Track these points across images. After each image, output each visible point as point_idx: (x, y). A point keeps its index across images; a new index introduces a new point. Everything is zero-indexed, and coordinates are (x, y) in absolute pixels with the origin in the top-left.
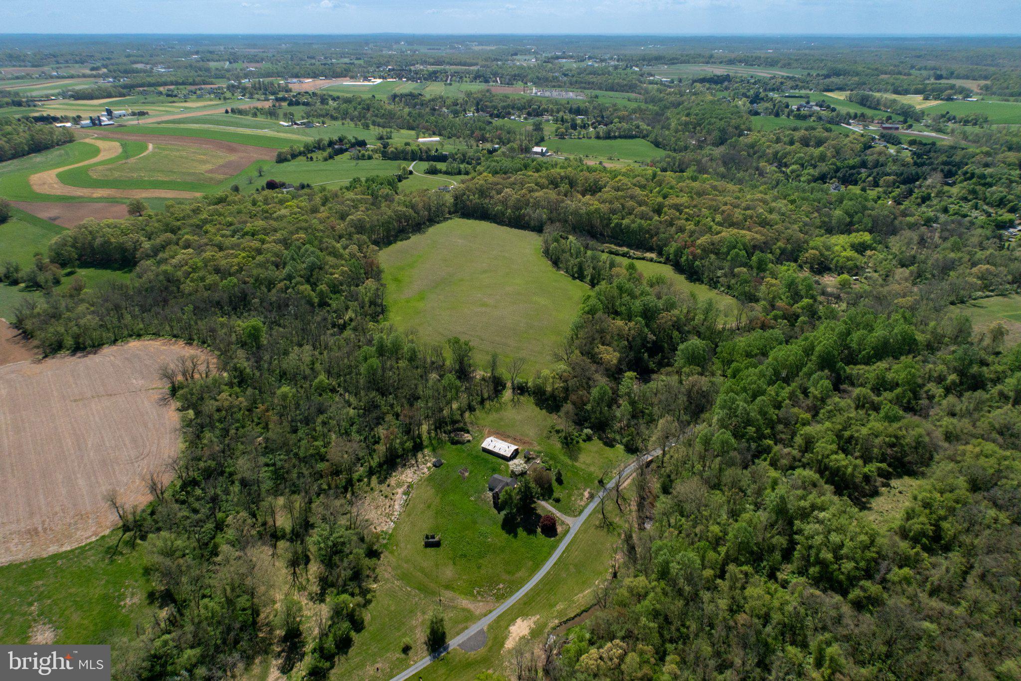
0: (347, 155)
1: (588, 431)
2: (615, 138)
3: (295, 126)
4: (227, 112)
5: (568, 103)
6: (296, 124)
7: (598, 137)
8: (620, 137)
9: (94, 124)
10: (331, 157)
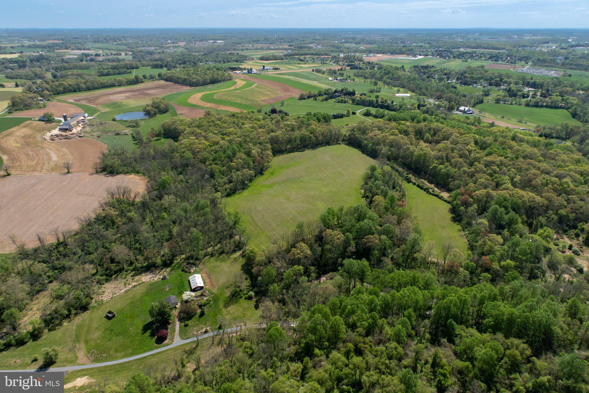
0: (334, 100)
1: (252, 293)
2: (542, 106)
3: (336, 81)
4: (313, 71)
5: (532, 79)
6: (337, 80)
7: (527, 105)
8: (547, 107)
9: (249, 72)
10: (326, 99)
